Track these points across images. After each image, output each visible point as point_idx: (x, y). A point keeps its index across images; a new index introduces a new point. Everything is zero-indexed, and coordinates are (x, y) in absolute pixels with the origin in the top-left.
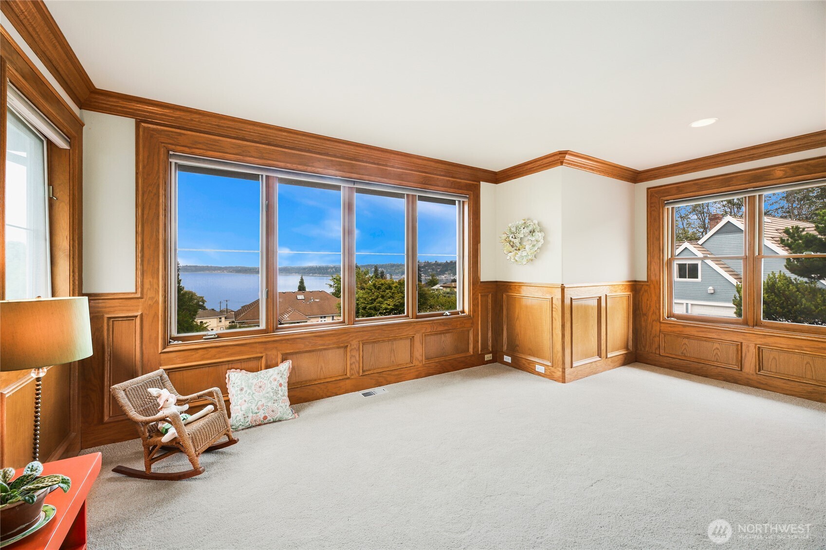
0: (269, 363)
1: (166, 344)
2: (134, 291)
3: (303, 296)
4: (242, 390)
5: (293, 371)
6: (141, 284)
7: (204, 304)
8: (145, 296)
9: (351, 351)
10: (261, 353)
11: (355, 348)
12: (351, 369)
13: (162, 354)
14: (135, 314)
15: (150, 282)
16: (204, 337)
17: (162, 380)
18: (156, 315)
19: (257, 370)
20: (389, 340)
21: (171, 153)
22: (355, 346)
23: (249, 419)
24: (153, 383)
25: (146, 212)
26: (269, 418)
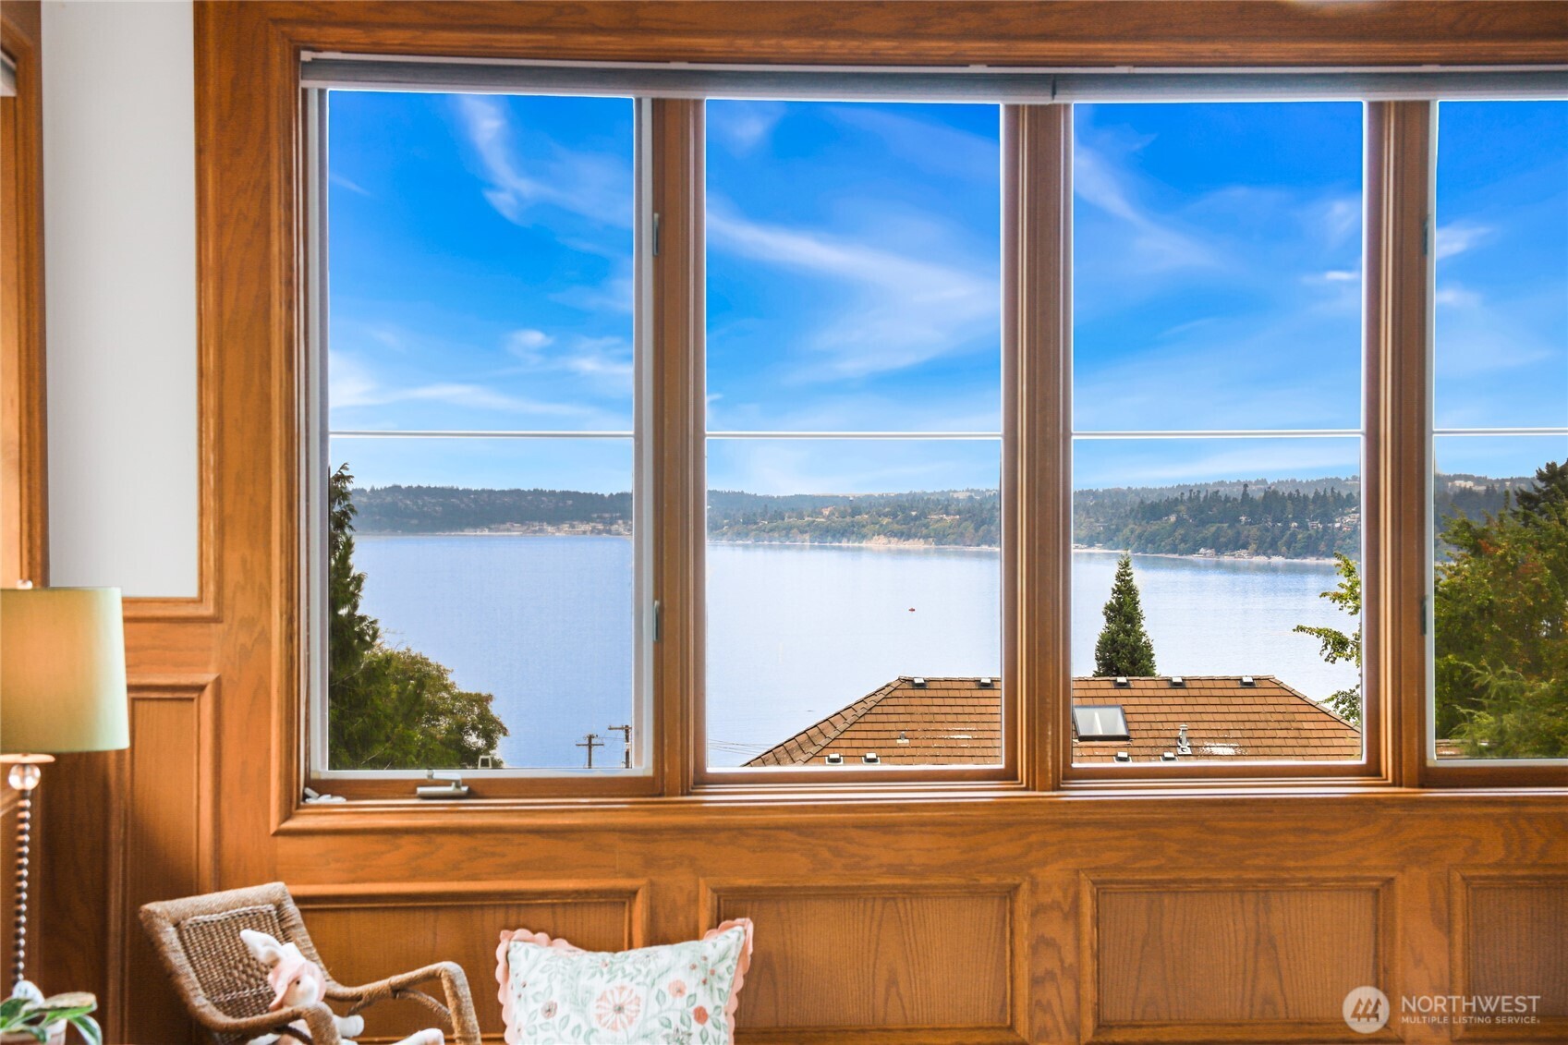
0: (662, 924)
1: (293, 804)
2: (192, 592)
3: (1117, 712)
4: (550, 1011)
5: (760, 971)
6: (215, 570)
7: (491, 744)
8: (227, 614)
9: (1034, 914)
10: (630, 875)
11: (1056, 905)
12: (1037, 1005)
13: (280, 839)
14: (199, 679)
15: (244, 561)
16: (420, 790)
17: (282, 920)
18: (262, 687)
19: (616, 943)
20: (1241, 888)
22: (1057, 894)
24: (256, 920)
25: (230, 295)
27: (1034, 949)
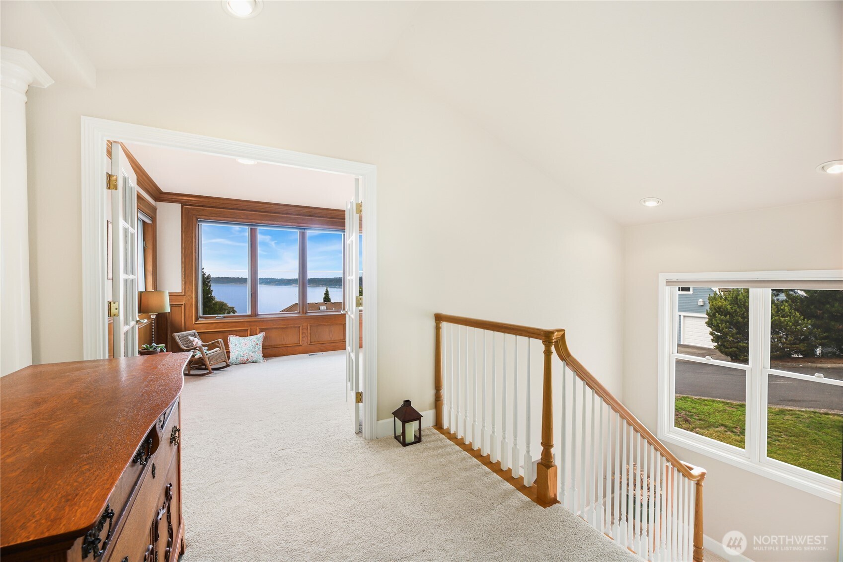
0: (252, 333)
1: (197, 320)
2: (181, 292)
3: (325, 307)
4: (236, 345)
5: (266, 338)
6: (184, 288)
8: (186, 294)
9: (302, 329)
10: (248, 327)
11: (305, 328)
12: (302, 340)
13: (195, 324)
14: (182, 303)
15: (189, 287)
17: (195, 335)
18: (192, 304)
19: (245, 336)
21: (198, 220)
23: (239, 359)
24: (191, 335)
25: (186, 251)
26: (250, 360)
27: (302, 334)
